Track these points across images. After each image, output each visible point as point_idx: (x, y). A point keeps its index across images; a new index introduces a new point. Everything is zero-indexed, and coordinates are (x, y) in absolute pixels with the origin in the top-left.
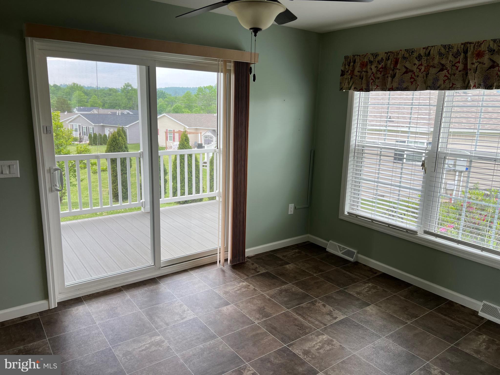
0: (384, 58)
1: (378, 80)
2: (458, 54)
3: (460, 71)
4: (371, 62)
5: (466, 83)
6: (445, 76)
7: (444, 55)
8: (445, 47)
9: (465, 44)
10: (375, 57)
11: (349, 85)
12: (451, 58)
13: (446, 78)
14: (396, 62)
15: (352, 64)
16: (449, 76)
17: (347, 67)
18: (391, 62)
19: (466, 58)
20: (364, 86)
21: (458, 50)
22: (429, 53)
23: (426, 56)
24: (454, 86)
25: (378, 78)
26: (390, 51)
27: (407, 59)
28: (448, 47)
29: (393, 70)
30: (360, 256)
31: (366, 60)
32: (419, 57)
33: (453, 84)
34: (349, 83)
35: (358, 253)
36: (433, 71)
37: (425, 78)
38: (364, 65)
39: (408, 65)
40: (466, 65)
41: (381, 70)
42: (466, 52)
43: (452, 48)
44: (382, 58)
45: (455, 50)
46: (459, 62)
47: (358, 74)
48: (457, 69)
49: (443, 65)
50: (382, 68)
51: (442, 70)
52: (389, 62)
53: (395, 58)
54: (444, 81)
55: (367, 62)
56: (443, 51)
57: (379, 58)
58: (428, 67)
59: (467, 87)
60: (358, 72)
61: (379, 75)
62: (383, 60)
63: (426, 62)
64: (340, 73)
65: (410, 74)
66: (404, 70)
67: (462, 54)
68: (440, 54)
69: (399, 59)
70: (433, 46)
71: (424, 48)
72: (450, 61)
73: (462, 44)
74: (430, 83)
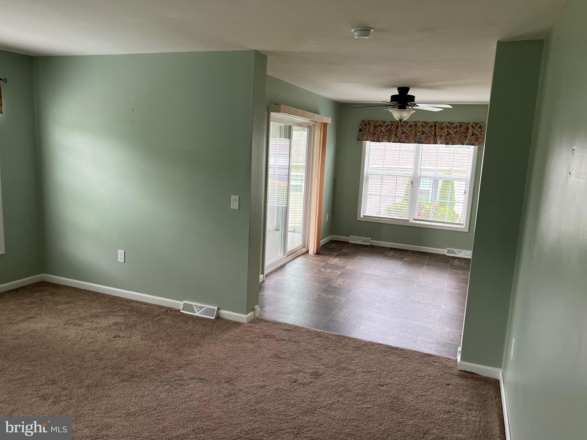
0: (390, 124)
1: (386, 136)
2: (431, 127)
3: (433, 135)
4: (381, 126)
5: (435, 141)
6: (425, 137)
7: (424, 127)
8: (424, 122)
9: (435, 122)
10: (383, 123)
11: (367, 138)
12: (428, 128)
13: (426, 138)
14: (397, 128)
15: (368, 125)
16: (427, 137)
17: (364, 127)
18: (394, 127)
19: (435, 129)
20: (376, 139)
21: (431, 125)
22: (416, 124)
23: (414, 126)
24: (430, 142)
25: (386, 135)
26: (393, 121)
27: (404, 126)
28: (427, 123)
29: (395, 132)
30: (372, 241)
31: (377, 124)
32: (411, 126)
33: (429, 141)
34: (367, 137)
35: (371, 240)
36: (419, 134)
37: (415, 137)
38: (375, 127)
39: (404, 129)
40: (435, 132)
41: (388, 130)
42: (435, 126)
43: (429, 123)
44: (388, 124)
45: (430, 125)
46: (432, 131)
47: (372, 132)
48: (431, 134)
49: (423, 131)
50: (388, 129)
51: (423, 134)
52: (393, 127)
53: (396, 125)
54: (425, 140)
55: (378, 125)
56: (424, 124)
57: (386, 124)
58: (416, 132)
59: (436, 143)
60: (372, 130)
61: (386, 133)
62: (389, 125)
63: (415, 129)
64: (358, 130)
65: (405, 134)
66: (402, 132)
67: (434, 127)
68: (422, 126)
69: (399, 126)
70: (418, 121)
71: (413, 122)
72: (428, 130)
73: (433, 122)
74: (417, 140)
